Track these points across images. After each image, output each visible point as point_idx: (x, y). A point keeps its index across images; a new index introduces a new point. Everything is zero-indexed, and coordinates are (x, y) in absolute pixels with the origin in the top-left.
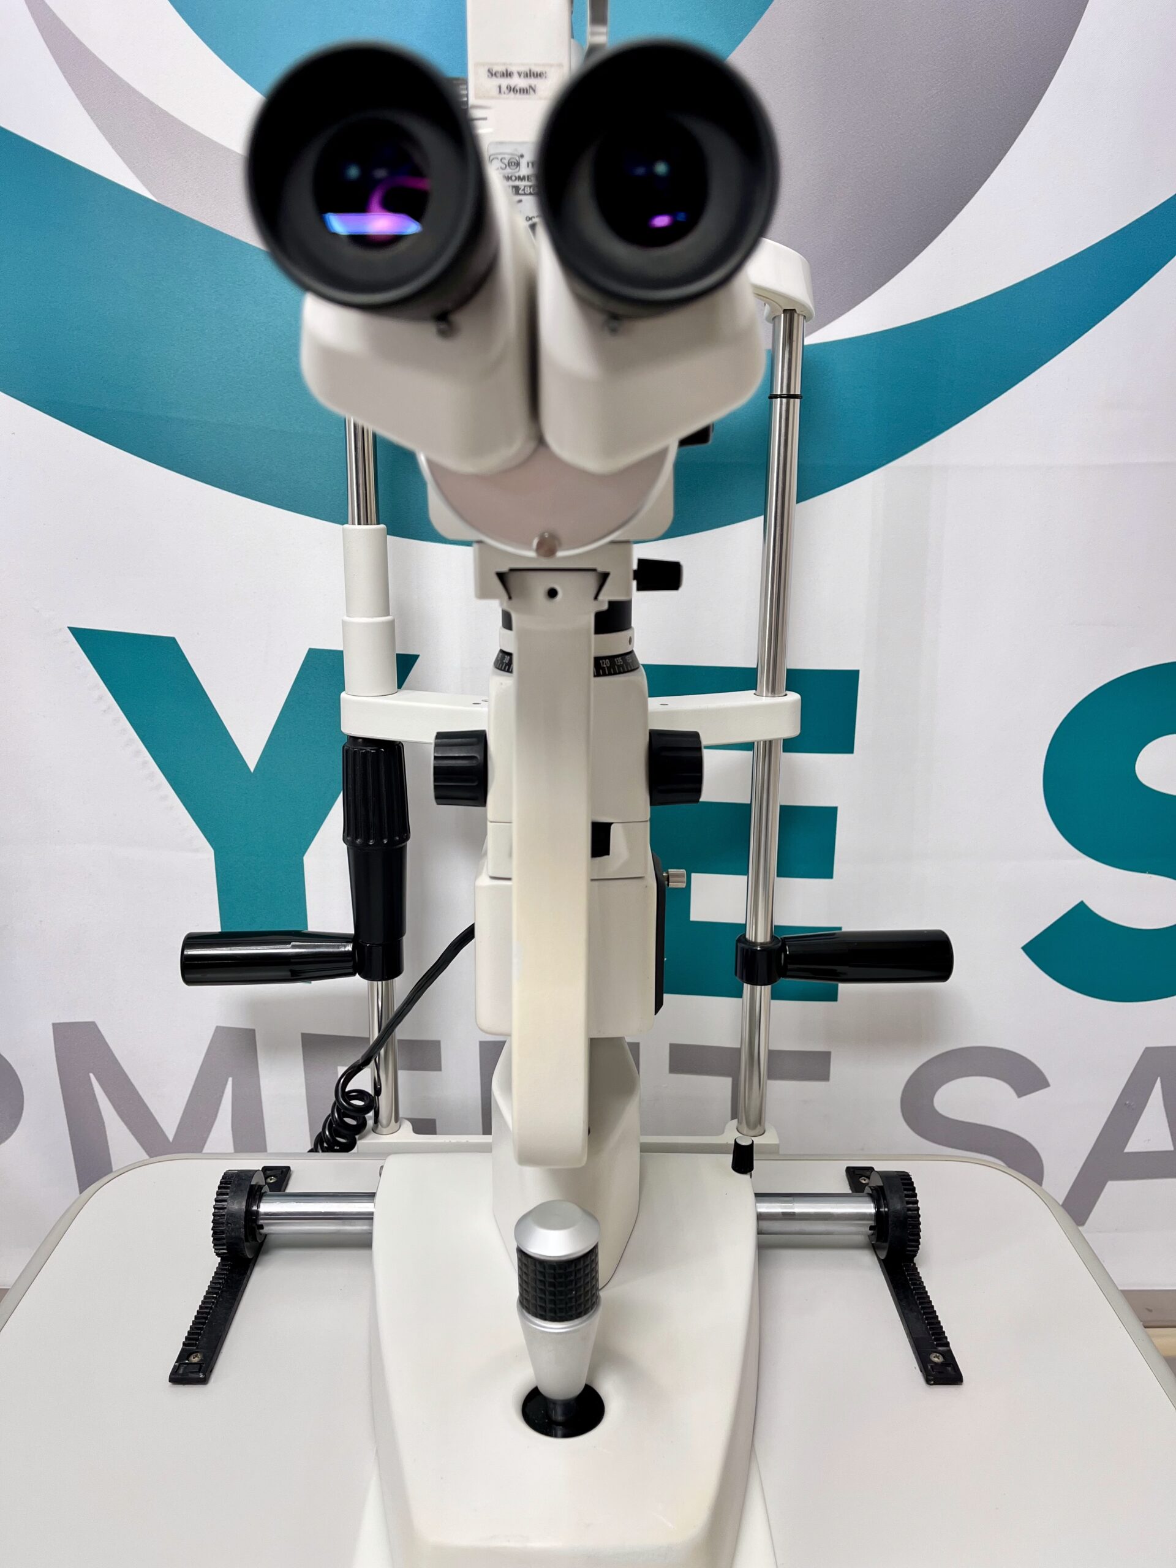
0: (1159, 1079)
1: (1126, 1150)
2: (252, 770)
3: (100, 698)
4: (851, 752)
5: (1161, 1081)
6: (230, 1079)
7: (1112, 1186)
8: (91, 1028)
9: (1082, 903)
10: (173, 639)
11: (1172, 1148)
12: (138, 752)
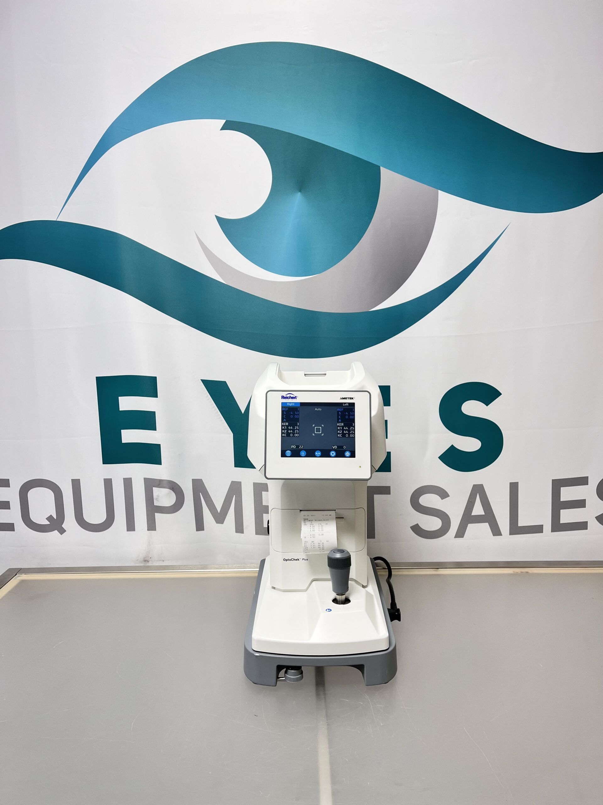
0: (478, 494)
1: (472, 515)
2: (243, 413)
3: (207, 396)
4: (390, 405)
5: (479, 494)
6: (234, 496)
7: (469, 525)
8: (200, 481)
9: (452, 445)
10: (225, 382)
11: (484, 514)
12: (216, 409)
